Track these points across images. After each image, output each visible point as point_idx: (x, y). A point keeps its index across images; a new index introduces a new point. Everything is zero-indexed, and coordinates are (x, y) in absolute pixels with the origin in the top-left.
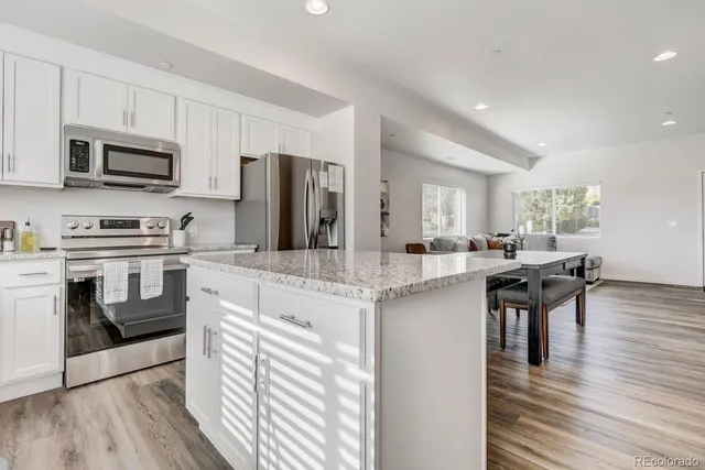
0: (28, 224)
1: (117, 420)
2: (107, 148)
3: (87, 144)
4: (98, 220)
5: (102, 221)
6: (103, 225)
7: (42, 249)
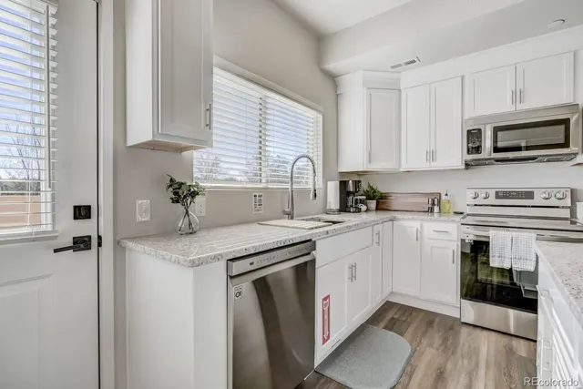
0: (447, 195)
1: (482, 371)
2: (496, 130)
3: (480, 130)
4: (494, 191)
5: (497, 193)
6: (498, 196)
7: (456, 213)
